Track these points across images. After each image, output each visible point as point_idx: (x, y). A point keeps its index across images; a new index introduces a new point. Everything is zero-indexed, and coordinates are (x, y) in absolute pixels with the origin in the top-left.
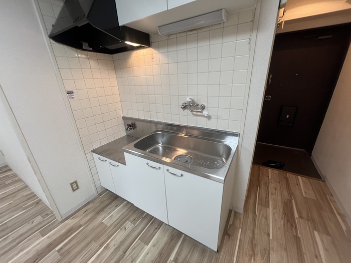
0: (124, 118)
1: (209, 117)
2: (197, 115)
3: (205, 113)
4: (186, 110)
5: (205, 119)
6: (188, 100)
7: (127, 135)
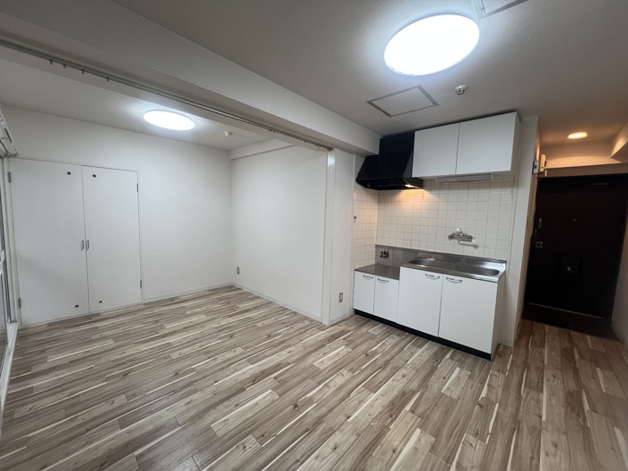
0: (377, 246)
1: (476, 247)
2: (464, 245)
3: (474, 242)
4: (452, 241)
5: (472, 248)
6: (458, 230)
7: (376, 264)
